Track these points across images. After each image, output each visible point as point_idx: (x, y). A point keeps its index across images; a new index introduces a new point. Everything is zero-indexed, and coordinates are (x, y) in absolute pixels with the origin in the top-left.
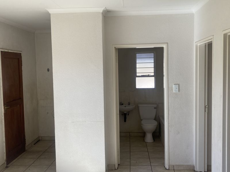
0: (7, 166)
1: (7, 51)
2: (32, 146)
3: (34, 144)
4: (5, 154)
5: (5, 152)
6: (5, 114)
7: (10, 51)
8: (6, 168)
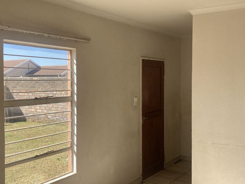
0: (143, 181)
1: (148, 59)
2: (172, 165)
3: (175, 164)
4: (141, 168)
5: (141, 165)
6: (143, 125)
7: (150, 59)
8: (141, 183)
